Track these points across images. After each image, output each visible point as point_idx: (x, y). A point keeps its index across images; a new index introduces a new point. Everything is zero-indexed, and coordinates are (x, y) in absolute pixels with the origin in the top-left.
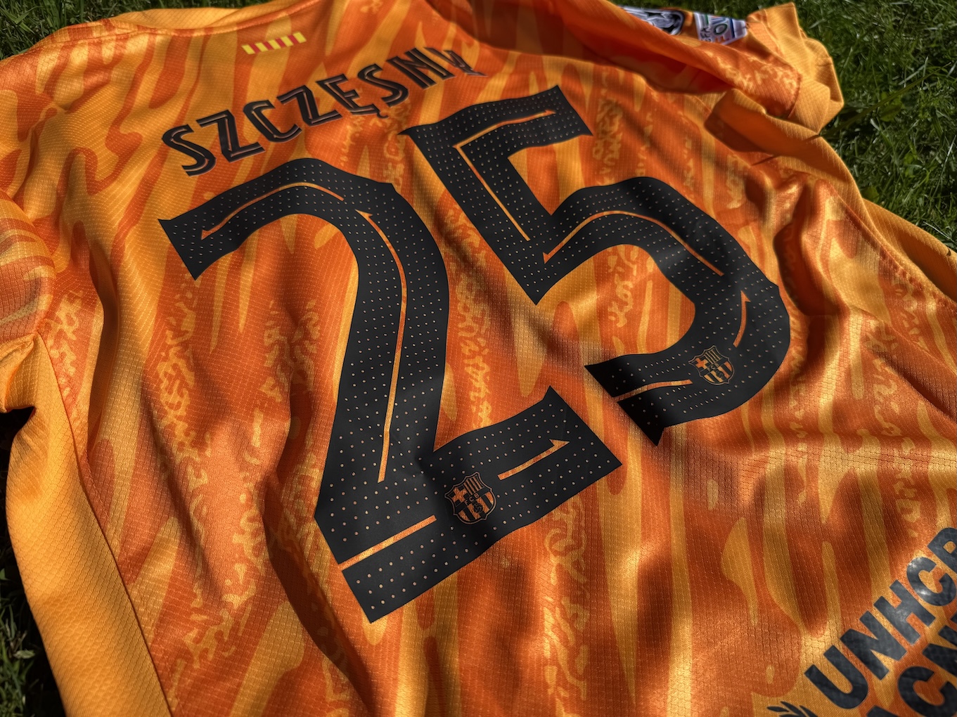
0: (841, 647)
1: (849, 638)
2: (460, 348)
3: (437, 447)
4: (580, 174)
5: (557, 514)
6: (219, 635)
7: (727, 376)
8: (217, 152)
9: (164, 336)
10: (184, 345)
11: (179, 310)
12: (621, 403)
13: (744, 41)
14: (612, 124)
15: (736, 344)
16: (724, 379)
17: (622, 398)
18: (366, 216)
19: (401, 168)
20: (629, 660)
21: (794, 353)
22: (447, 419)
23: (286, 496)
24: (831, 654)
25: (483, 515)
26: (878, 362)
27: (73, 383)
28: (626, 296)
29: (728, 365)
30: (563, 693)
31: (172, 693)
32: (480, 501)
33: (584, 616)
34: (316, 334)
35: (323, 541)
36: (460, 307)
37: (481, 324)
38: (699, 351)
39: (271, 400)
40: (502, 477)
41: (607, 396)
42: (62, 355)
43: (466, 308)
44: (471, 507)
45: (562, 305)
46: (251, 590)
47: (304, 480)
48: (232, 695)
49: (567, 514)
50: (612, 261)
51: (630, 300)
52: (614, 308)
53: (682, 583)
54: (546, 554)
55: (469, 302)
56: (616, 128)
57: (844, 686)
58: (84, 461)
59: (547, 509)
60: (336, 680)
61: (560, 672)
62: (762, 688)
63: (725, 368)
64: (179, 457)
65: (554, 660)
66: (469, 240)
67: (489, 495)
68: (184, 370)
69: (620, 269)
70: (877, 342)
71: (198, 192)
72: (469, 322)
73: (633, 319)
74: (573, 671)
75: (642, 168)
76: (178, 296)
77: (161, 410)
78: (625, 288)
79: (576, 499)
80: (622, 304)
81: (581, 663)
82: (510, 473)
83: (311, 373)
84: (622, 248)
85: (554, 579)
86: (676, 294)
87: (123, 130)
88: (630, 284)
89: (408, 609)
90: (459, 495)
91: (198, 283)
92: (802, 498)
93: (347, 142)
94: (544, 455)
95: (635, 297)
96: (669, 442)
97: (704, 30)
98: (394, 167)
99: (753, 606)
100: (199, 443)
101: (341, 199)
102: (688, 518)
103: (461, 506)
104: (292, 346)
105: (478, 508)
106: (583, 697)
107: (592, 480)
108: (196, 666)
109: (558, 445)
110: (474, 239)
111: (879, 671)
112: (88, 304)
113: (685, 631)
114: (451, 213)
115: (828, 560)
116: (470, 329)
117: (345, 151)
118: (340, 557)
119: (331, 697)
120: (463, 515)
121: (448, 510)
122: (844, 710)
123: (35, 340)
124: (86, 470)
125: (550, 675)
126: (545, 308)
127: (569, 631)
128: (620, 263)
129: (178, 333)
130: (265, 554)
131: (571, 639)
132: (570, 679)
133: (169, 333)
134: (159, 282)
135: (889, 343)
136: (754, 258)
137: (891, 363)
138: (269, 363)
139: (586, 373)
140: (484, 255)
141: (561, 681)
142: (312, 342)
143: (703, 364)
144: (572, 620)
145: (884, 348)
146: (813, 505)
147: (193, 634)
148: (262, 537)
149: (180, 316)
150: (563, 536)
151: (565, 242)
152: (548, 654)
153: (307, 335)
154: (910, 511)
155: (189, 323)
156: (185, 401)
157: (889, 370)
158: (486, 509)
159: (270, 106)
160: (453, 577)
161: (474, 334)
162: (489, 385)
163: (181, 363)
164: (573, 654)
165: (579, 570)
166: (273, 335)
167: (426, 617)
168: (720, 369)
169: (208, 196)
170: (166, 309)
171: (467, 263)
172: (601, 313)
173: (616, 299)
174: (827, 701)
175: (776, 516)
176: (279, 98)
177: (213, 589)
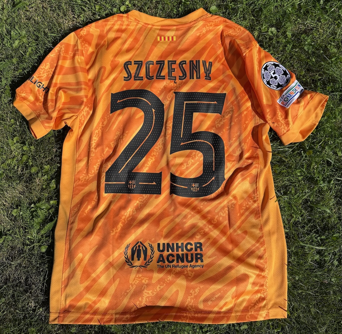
0: (166, 244)
1: (168, 244)
2: (152, 153)
3: (133, 172)
4: (207, 126)
5: (144, 195)
6: (85, 179)
7: (196, 190)
8: (133, 75)
9: (100, 124)
10: (103, 127)
11: (105, 118)
12: (171, 183)
13: (286, 109)
14: (227, 115)
15: (203, 186)
16: (195, 191)
17: (172, 183)
18: (154, 110)
19: (168, 102)
20: (135, 223)
21: (213, 195)
22: (138, 167)
23: (104, 166)
24: (164, 244)
25: (131, 188)
26: (227, 209)
27: (82, 124)
28: (190, 163)
29: (198, 189)
30: (123, 221)
31: (75, 184)
32: (133, 186)
33: (135, 213)
34: (124, 139)
35: (105, 177)
36: (158, 144)
37: (160, 150)
38: (195, 182)
39: (111, 146)
40: (140, 183)
41: (170, 180)
42: (82, 119)
43: (159, 145)
44: (131, 185)
45: (175, 157)
46: (93, 175)
47: (107, 166)
48: (82, 190)
49: (145, 196)
50: (194, 153)
51: (190, 164)
52: (185, 164)
53: (153, 219)
54: (137, 200)
55: (161, 144)
56: (227, 117)
57: (161, 248)
58: (78, 139)
59: (143, 193)
60: (96, 197)
61: (125, 218)
62: (150, 240)
63: (197, 189)
64: (91, 150)
65: (126, 216)
66: (168, 131)
67: (135, 186)
68: (100, 133)
69: (194, 156)
70: (230, 205)
71: (124, 87)
72: (158, 148)
73: (187, 168)
74: (127, 219)
75: (221, 133)
76: (106, 115)
77: (92, 139)
78: (191, 161)
79: (149, 195)
80: (188, 164)
81: (130, 219)
82: (142, 183)
83: (119, 147)
84: (198, 151)
85: (135, 204)
86: (202, 168)
87: (116, 59)
88: (193, 161)
89: (112, 194)
90: (130, 182)
91: (111, 115)
92: (185, 220)
93: (162, 87)
94: (150, 184)
95: (192, 164)
96: (172, 196)
97: (284, 96)
98: (167, 101)
99: (159, 230)
100: (95, 149)
101: (150, 104)
102: (165, 210)
103: (129, 184)
104: (119, 139)
105: (131, 187)
106: (125, 223)
107: (154, 194)
108: (80, 182)
109: (154, 183)
110: (170, 131)
111: (168, 251)
112: (90, 109)
113: (145, 226)
114: (170, 122)
115: (177, 233)
116: (157, 149)
117: (160, 90)
118: (106, 180)
119: (94, 199)
120: (129, 186)
121: (127, 183)
122: (157, 251)
123: (78, 115)
124: (78, 141)
125: (123, 217)
126: (171, 156)
127: (131, 213)
128: (195, 155)
129: (103, 124)
130: (97, 171)
131: (131, 215)
132: (126, 220)
133: (101, 123)
134: (104, 110)
135: (232, 207)
136: (226, 171)
137: (229, 211)
138: (115, 138)
139: (170, 174)
140: (169, 137)
141: (124, 219)
142: (123, 141)
143: (193, 185)
144: (133, 212)
145: (230, 207)
146: (185, 223)
147: (82, 177)
148: (98, 168)
149: (104, 120)
150: (142, 199)
151: (189, 142)
152: (125, 214)
153: (122, 138)
154: (198, 236)
155: (105, 123)
156: (97, 139)
157: (227, 212)
158: (132, 188)
159: (153, 64)
160: (121, 194)
161: (157, 151)
162: (152, 164)
163: (100, 131)
164: (129, 217)
165: (140, 206)
166: (118, 133)
167: (114, 197)
168: (196, 188)
169: (125, 89)
170: (103, 118)
171: (165, 135)
172: (181, 164)
173: (187, 163)
174: (157, 248)
175: (178, 220)
176: (157, 62)
177: (88, 172)
